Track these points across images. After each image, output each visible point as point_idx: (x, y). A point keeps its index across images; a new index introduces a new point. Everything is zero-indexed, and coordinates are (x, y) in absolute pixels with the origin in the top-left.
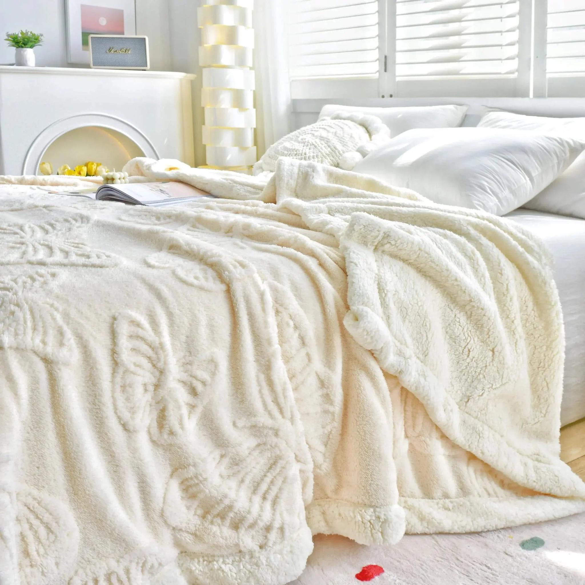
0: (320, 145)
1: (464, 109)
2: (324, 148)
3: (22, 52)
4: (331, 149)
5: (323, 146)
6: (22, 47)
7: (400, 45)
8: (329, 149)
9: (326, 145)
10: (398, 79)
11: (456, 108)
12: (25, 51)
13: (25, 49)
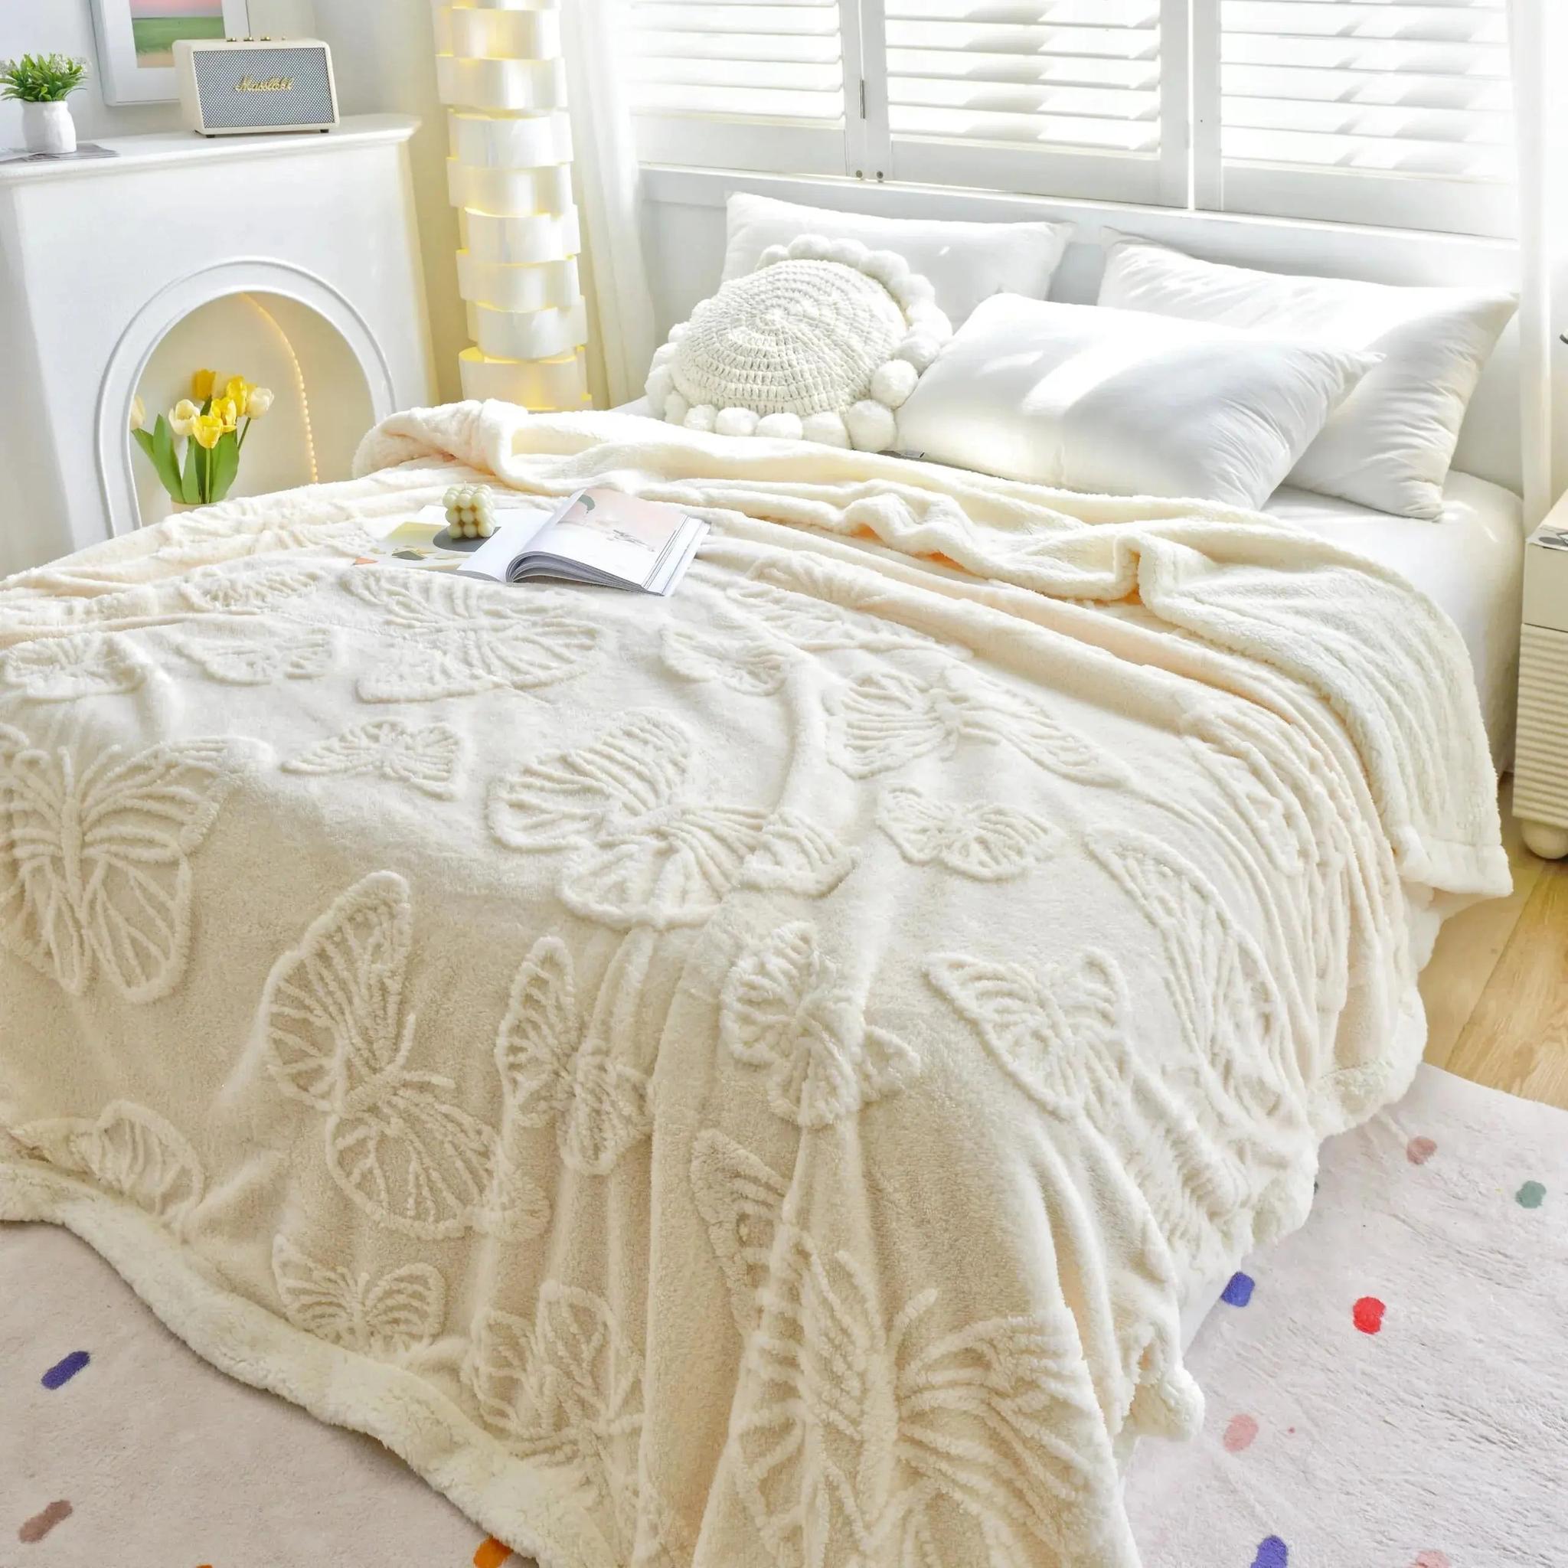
0: (815, 340)
1: (1066, 232)
2: (826, 349)
3: (46, 113)
4: (843, 351)
5: (821, 343)
6: (44, 100)
7: (894, 60)
8: (839, 352)
9: (828, 341)
10: (893, 137)
11: (1052, 230)
12: (53, 109)
13: (51, 104)
